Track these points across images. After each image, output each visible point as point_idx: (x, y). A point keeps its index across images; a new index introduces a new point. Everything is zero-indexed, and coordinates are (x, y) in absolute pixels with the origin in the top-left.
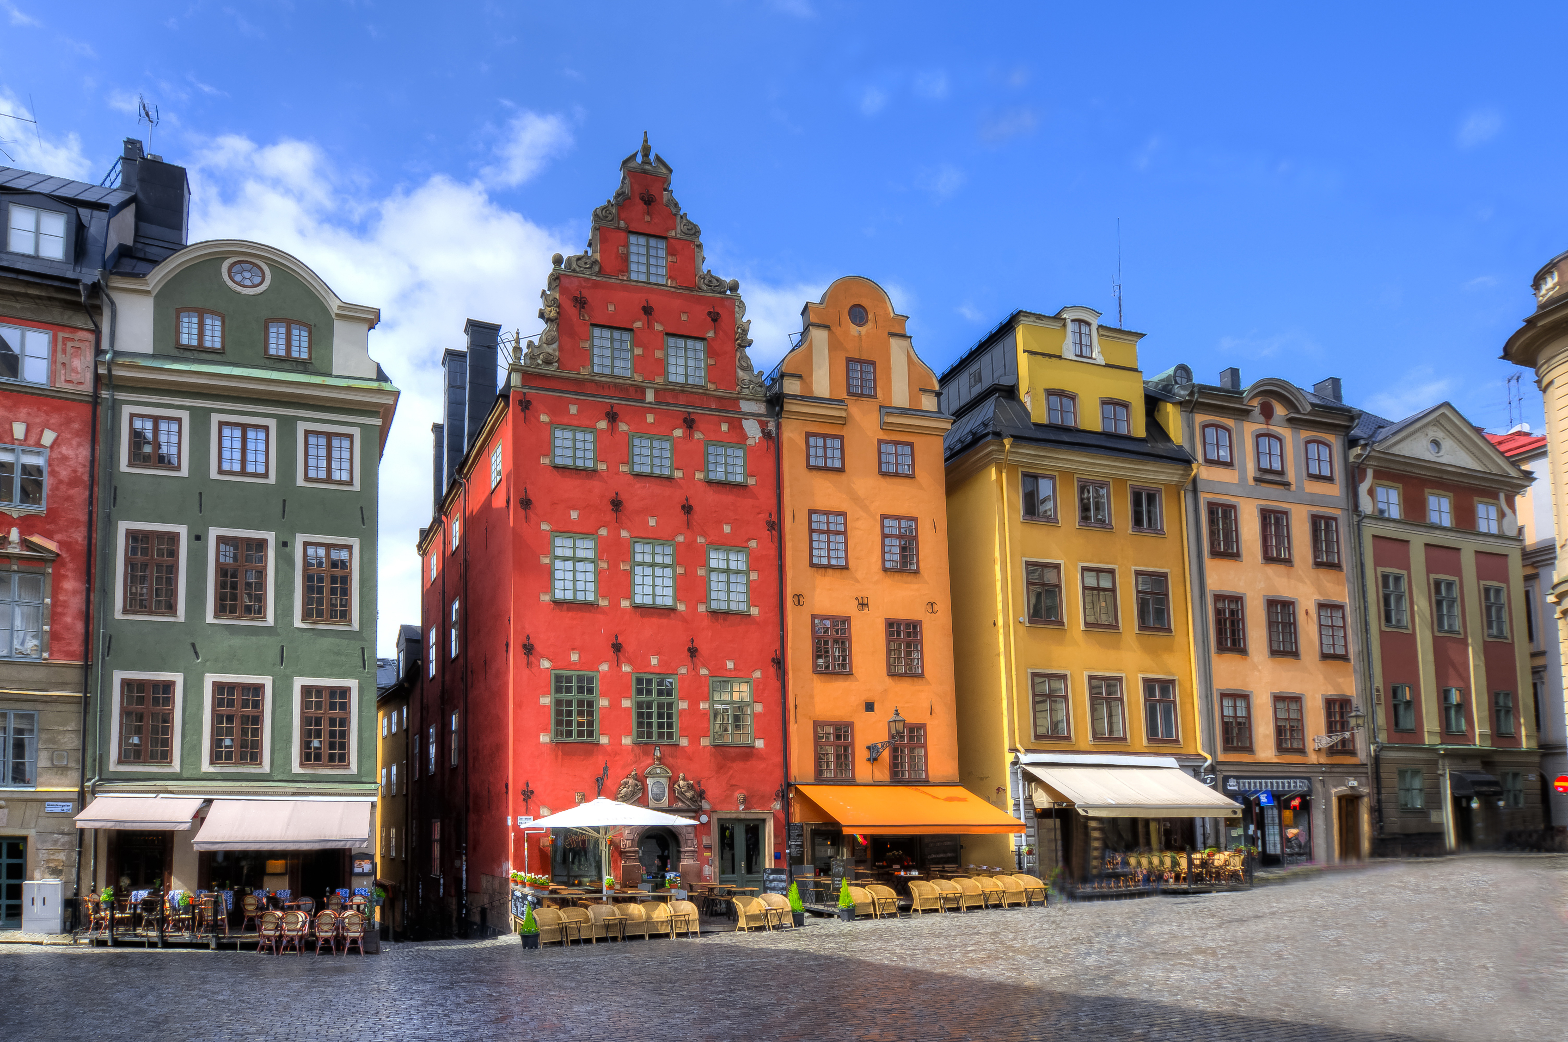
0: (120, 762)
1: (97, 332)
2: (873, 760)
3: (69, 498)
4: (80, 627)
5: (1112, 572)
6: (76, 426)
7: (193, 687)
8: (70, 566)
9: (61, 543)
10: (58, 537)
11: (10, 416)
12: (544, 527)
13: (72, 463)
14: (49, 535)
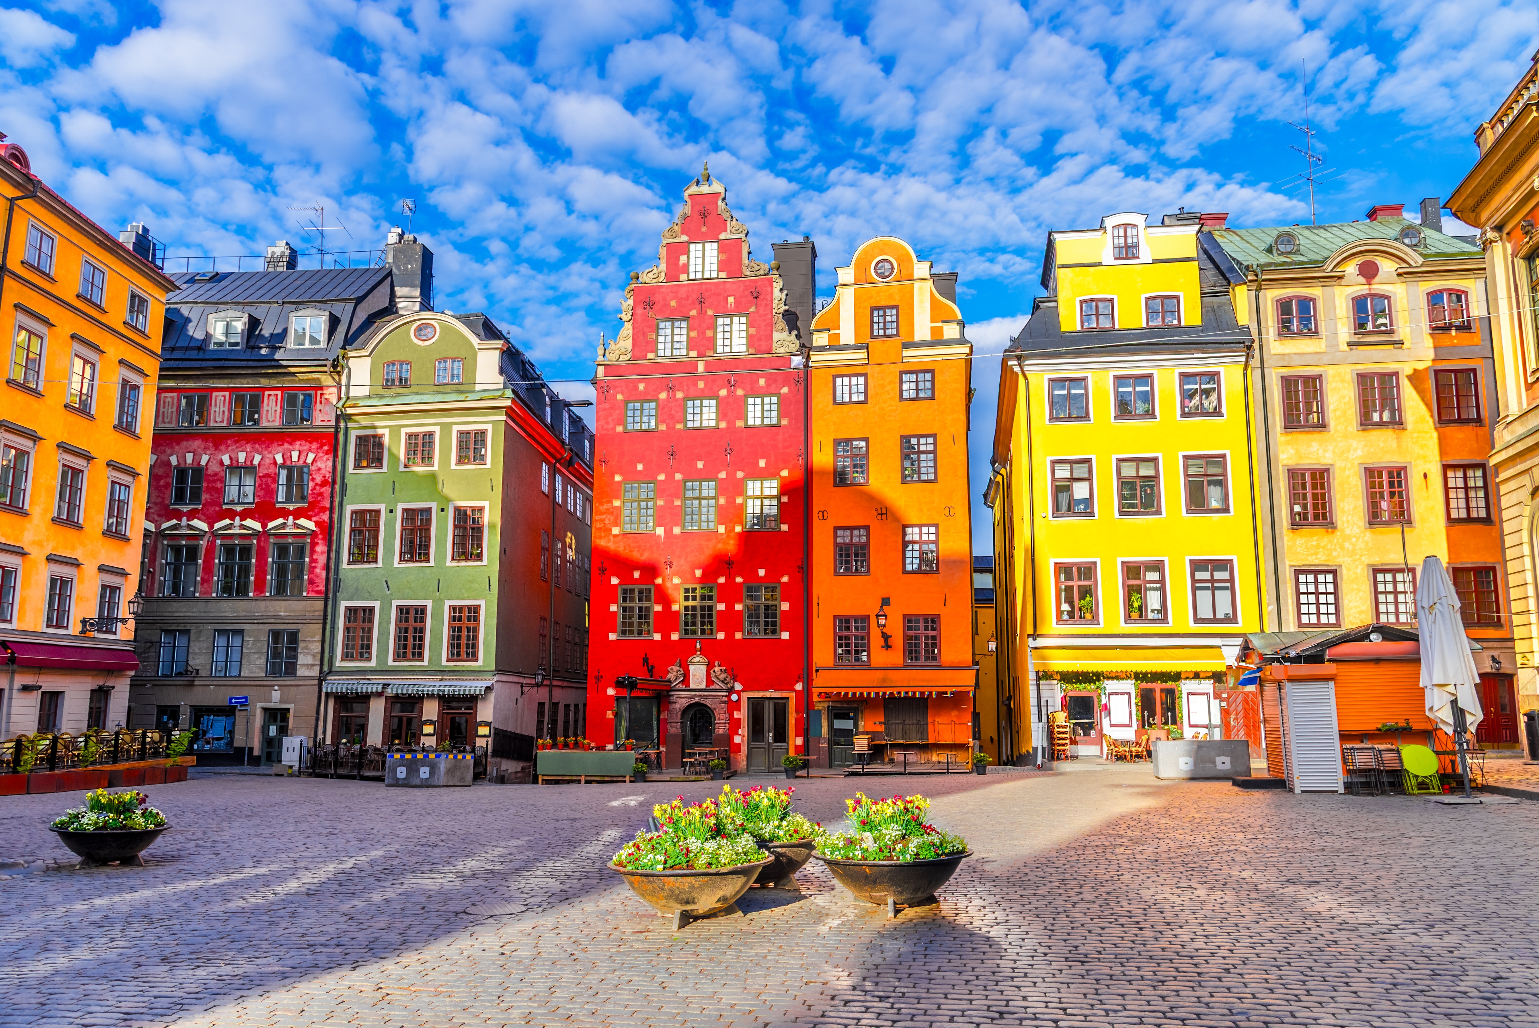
0: (342, 660)
1: (339, 386)
2: (887, 646)
3: (321, 494)
4: (324, 574)
5: (1155, 460)
6: (326, 448)
7: (386, 610)
8: (320, 536)
9: (317, 524)
10: (314, 519)
11: (291, 447)
12: (618, 478)
13: (323, 472)
14: (309, 518)
